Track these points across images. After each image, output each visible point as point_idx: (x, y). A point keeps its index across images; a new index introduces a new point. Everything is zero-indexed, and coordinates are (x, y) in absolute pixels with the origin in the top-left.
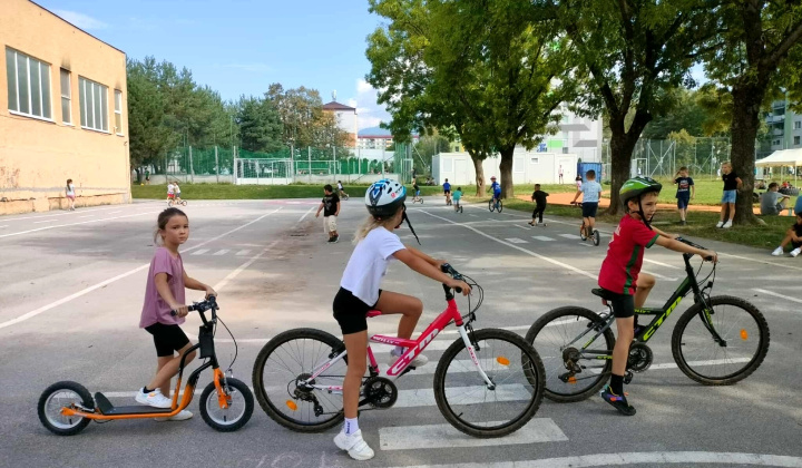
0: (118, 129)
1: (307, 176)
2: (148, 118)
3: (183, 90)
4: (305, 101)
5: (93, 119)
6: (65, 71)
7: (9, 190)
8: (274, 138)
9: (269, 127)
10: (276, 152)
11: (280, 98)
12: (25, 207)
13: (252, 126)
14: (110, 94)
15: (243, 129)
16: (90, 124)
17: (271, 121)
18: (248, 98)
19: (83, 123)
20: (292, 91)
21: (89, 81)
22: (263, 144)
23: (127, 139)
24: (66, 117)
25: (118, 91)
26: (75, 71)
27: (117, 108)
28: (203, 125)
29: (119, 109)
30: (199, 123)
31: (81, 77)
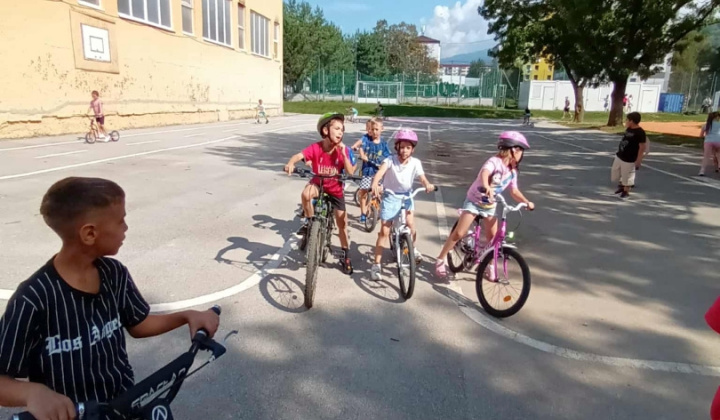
0: (276, 56)
1: (415, 98)
2: (295, 47)
3: (316, 24)
4: (405, 34)
5: (259, 47)
6: (241, 5)
7: (203, 103)
8: (381, 64)
9: (377, 55)
10: (381, 76)
11: (385, 31)
12: (213, 117)
13: (364, 54)
14: (271, 25)
15: (358, 57)
16: (257, 51)
17: (379, 51)
18: (362, 32)
19: (252, 50)
20: (395, 26)
21: (257, 14)
22: (371, 70)
23: (281, 63)
24: (241, 45)
25: (276, 23)
26: (249, 5)
27: (275, 38)
28: (330, 53)
29: (276, 37)
30: (327, 52)
31: (252, 11)
